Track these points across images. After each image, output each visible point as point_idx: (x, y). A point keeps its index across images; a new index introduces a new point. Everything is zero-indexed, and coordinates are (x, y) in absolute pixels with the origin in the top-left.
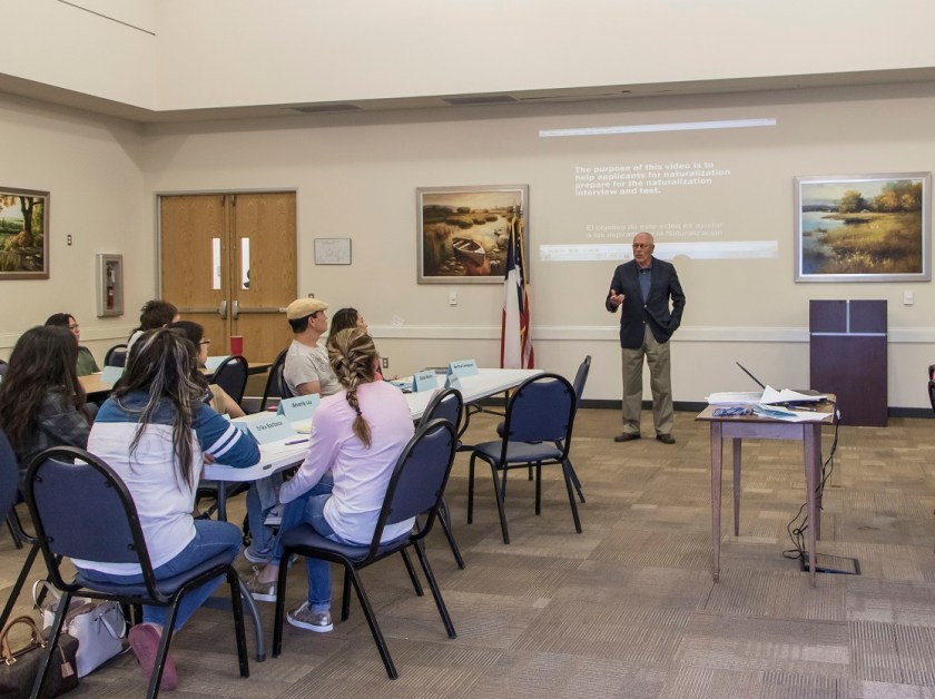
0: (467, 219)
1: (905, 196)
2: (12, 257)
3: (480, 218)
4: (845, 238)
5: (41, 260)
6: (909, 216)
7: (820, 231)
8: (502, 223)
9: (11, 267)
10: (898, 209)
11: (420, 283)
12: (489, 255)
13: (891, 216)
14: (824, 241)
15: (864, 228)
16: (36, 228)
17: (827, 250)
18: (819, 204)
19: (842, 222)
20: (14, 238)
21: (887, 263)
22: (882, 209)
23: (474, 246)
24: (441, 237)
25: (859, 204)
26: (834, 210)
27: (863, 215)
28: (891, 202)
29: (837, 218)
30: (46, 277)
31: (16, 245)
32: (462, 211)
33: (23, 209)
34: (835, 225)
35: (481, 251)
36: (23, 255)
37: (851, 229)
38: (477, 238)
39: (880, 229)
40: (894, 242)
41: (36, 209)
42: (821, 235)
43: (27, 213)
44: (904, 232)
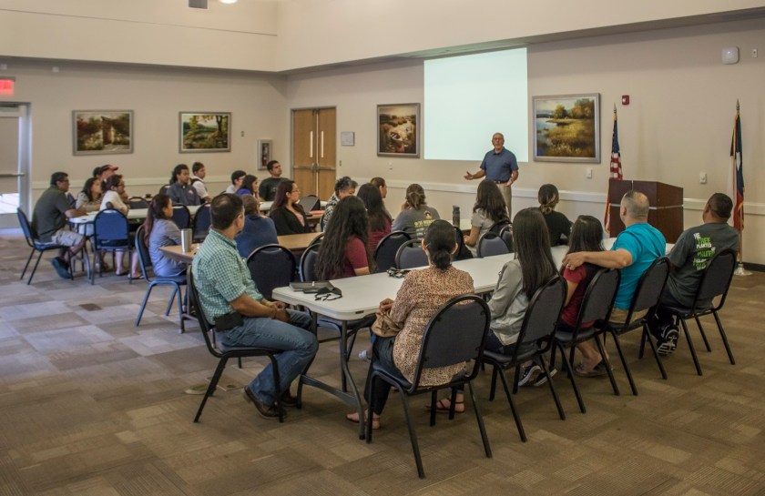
0: (395, 122)
1: (586, 109)
2: (212, 142)
3: (401, 121)
4: (558, 134)
5: (226, 144)
6: (588, 121)
7: (545, 129)
8: (409, 124)
9: (211, 147)
10: (583, 117)
11: (379, 155)
12: (404, 142)
13: (579, 121)
14: (547, 136)
15: (566, 128)
16: (224, 129)
17: (548, 141)
18: (545, 113)
19: (555, 124)
20: (213, 134)
21: (578, 150)
22: (575, 117)
23: (398, 137)
24: (386, 131)
25: (563, 113)
26: (552, 117)
27: (566, 120)
28: (579, 112)
29: (553, 122)
30: (229, 151)
31: (214, 137)
32: (394, 117)
33: (218, 121)
34: (552, 126)
35: (401, 139)
36: (217, 141)
37: (559, 129)
38: (399, 132)
39: (574, 129)
40: (581, 137)
41: (224, 120)
42: (546, 132)
43: (219, 123)
44: (586, 131)
